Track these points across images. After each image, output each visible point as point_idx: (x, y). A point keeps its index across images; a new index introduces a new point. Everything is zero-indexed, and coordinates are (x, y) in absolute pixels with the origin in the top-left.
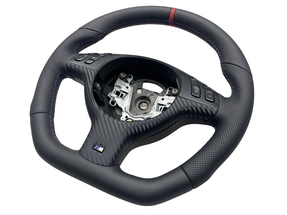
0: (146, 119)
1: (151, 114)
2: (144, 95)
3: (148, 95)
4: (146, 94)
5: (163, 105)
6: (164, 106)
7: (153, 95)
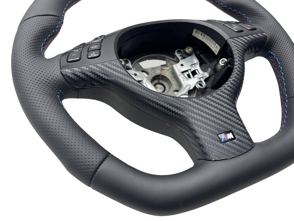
0: (187, 94)
1: (187, 86)
2: (154, 75)
3: (158, 72)
4: (155, 72)
5: (187, 71)
6: (189, 71)
7: (163, 69)
